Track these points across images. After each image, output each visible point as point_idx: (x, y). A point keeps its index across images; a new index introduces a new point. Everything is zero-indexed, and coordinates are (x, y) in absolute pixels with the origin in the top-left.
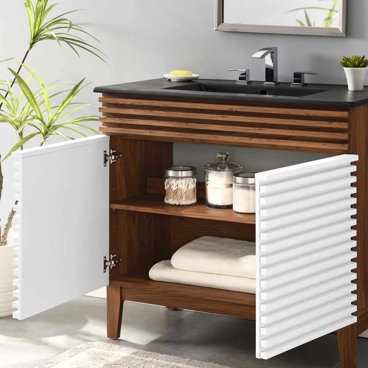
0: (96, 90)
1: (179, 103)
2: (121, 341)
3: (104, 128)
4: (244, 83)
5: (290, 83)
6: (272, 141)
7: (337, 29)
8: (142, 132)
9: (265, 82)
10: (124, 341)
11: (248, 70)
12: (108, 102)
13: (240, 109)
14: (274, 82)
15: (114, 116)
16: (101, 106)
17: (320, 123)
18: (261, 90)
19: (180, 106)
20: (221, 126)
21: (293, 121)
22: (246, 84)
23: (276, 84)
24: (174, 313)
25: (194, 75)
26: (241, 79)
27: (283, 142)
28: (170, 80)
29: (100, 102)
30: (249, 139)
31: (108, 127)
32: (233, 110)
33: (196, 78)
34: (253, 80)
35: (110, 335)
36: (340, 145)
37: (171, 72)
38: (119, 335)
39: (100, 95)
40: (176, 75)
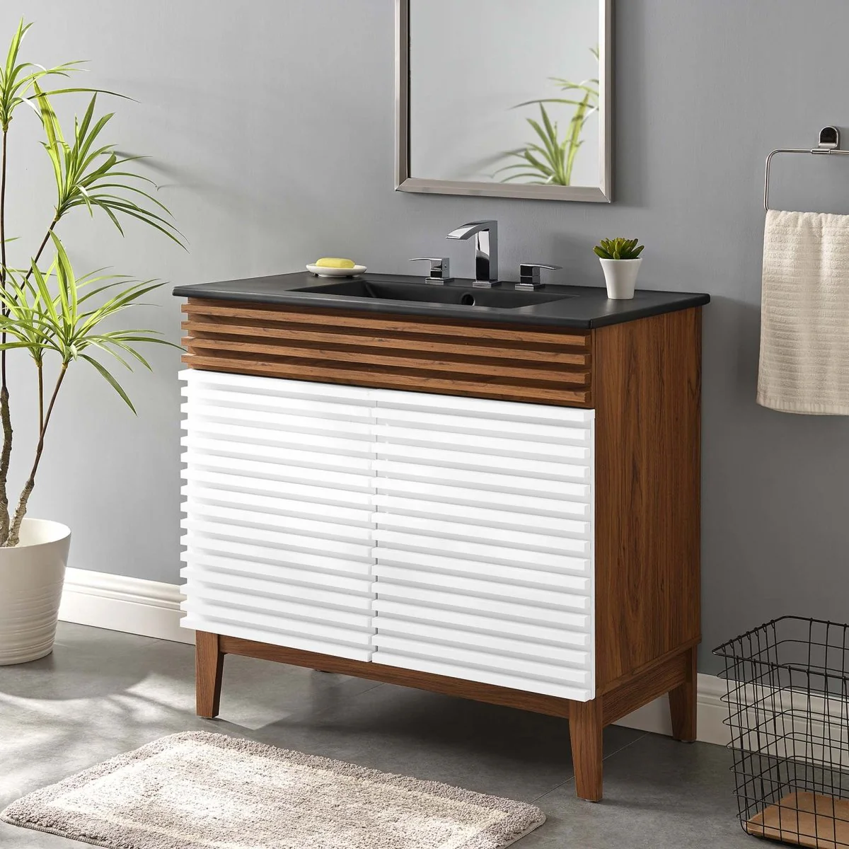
0: (178, 293)
1: (310, 316)
2: (220, 722)
3: (190, 357)
4: (437, 282)
5: (514, 283)
6: (461, 385)
7: (598, 190)
8: (250, 365)
9: (474, 280)
10: (225, 723)
11: (447, 260)
12: (198, 313)
13: (410, 328)
14: (490, 281)
15: (205, 337)
16: (186, 319)
17: (540, 354)
18: (463, 295)
19: (312, 322)
20: (378, 357)
21: (494, 351)
22: (442, 283)
23: (492, 285)
24: (324, 676)
25: (357, 267)
26: (433, 274)
27: (478, 385)
28: (317, 275)
29: (182, 312)
30: (424, 380)
31: (198, 355)
32: (399, 330)
33: (362, 273)
34: (455, 277)
35: (201, 710)
36: (572, 393)
37: (318, 263)
38: (216, 712)
39: (185, 300)
40: (325, 266)
